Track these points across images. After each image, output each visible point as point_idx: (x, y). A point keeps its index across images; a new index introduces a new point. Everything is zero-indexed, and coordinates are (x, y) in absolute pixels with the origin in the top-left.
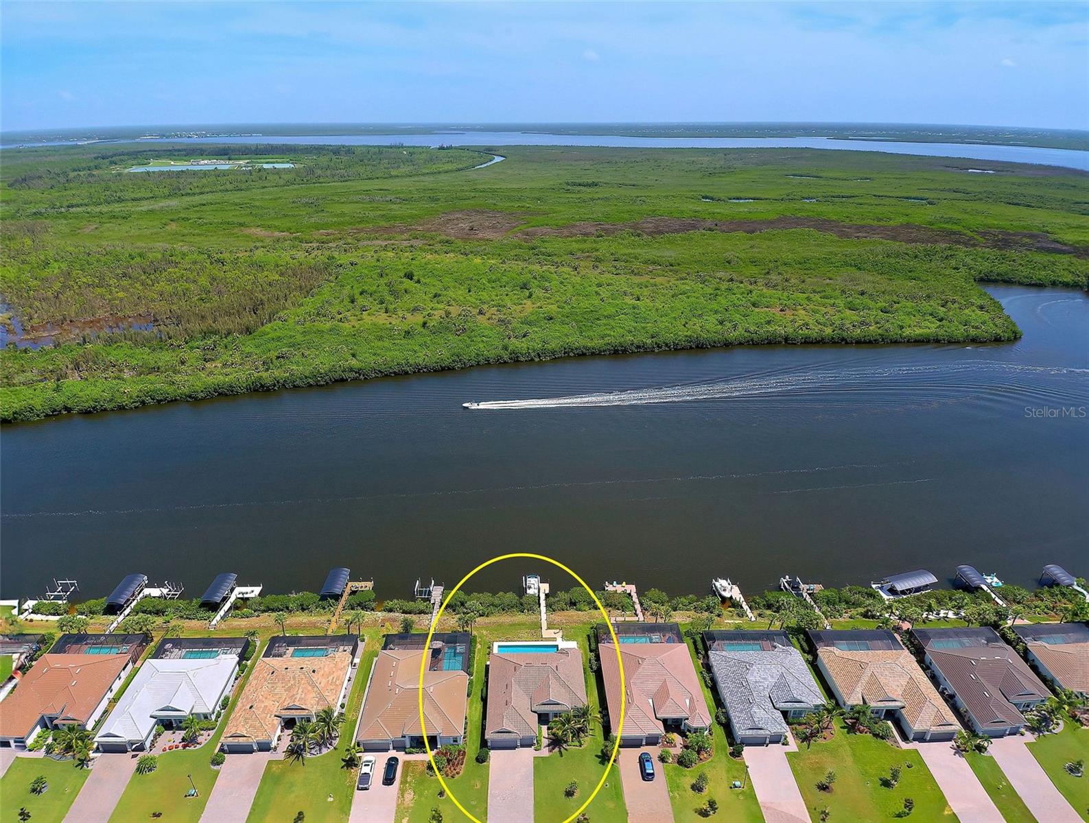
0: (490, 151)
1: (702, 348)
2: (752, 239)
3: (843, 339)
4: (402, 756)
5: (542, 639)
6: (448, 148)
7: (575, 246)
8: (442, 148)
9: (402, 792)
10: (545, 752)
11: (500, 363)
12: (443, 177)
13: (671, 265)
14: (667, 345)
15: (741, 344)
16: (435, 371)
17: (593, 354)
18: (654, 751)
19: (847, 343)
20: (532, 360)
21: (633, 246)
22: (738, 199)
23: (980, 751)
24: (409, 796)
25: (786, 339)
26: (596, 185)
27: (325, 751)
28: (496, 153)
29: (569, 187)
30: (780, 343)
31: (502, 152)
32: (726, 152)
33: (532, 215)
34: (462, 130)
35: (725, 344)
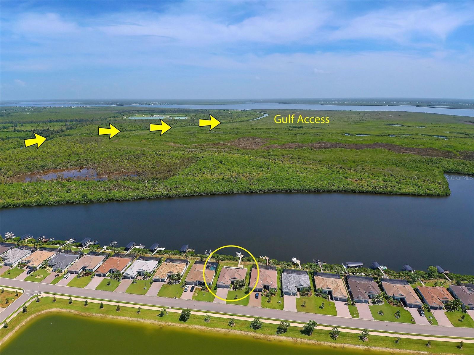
0: (263, 112)
1: (319, 192)
2: (357, 152)
3: (374, 192)
4: (196, 287)
5: (238, 267)
6: (246, 111)
7: (285, 152)
8: (244, 111)
9: (194, 293)
10: (232, 290)
11: (246, 193)
12: (241, 123)
13: (320, 161)
14: (306, 190)
15: (334, 191)
16: (224, 194)
17: (279, 192)
18: (260, 293)
19: (376, 193)
20: (257, 192)
21: (308, 153)
22: (360, 134)
23: (353, 305)
24: (196, 294)
25: (352, 190)
26: (302, 127)
27: (177, 283)
28: (265, 113)
29: (291, 128)
30: (350, 192)
31: (268, 112)
32: (365, 113)
33: (272, 139)
34: (254, 102)
35: (328, 191)
